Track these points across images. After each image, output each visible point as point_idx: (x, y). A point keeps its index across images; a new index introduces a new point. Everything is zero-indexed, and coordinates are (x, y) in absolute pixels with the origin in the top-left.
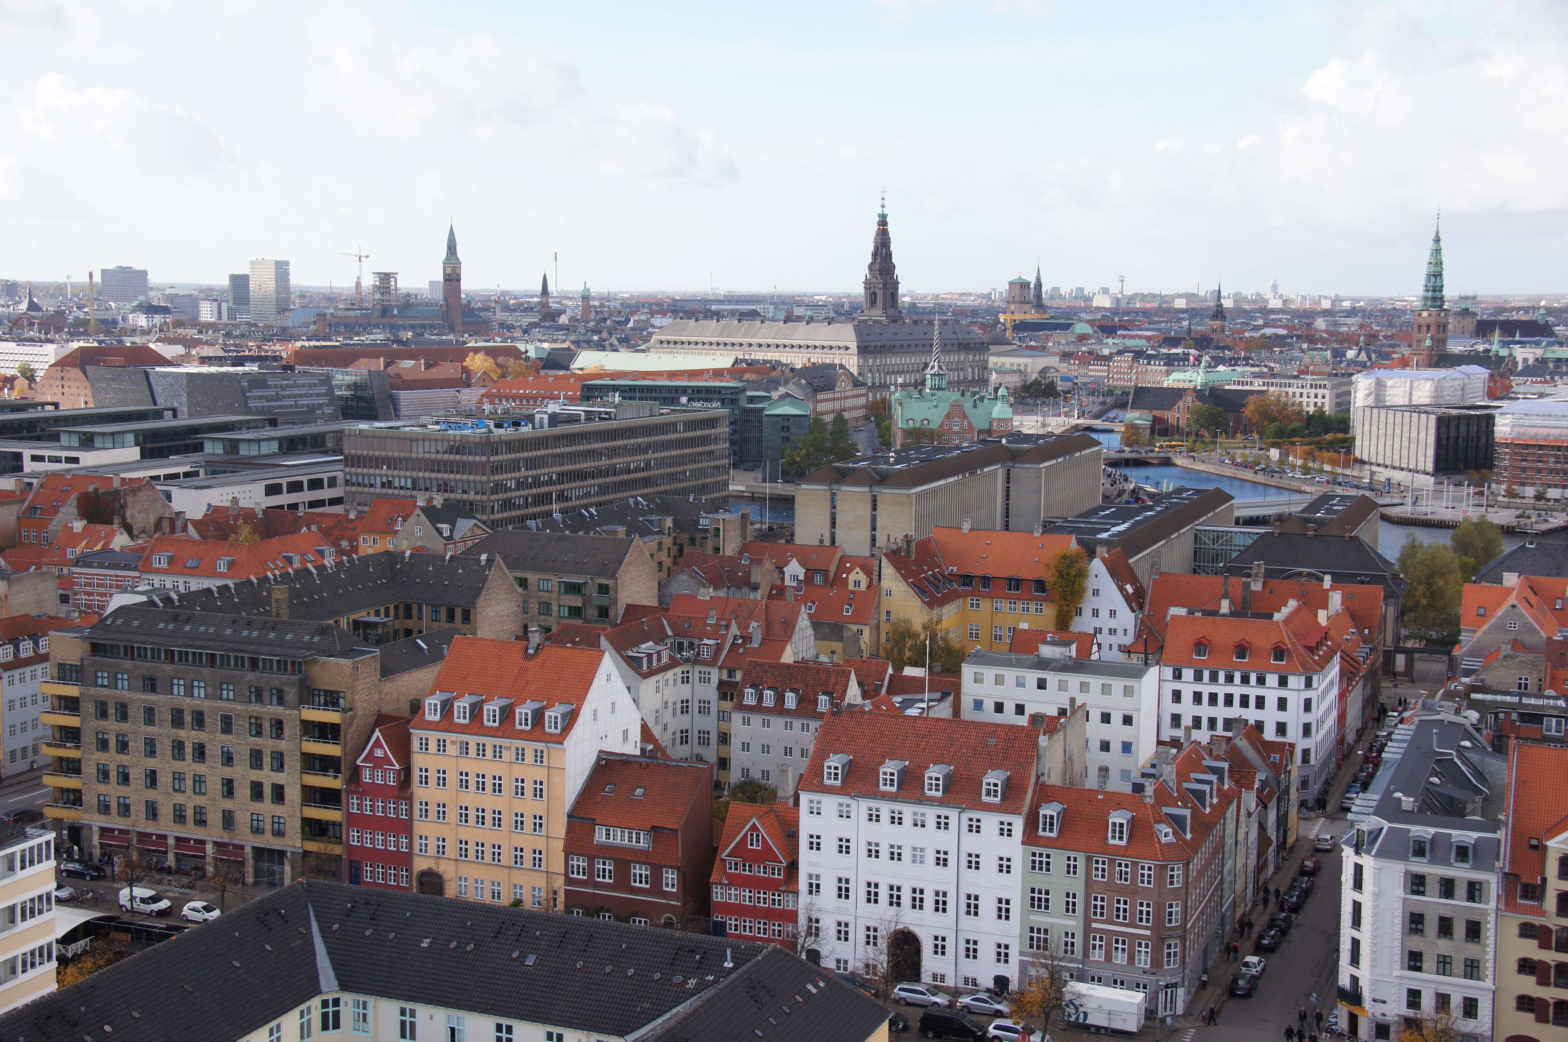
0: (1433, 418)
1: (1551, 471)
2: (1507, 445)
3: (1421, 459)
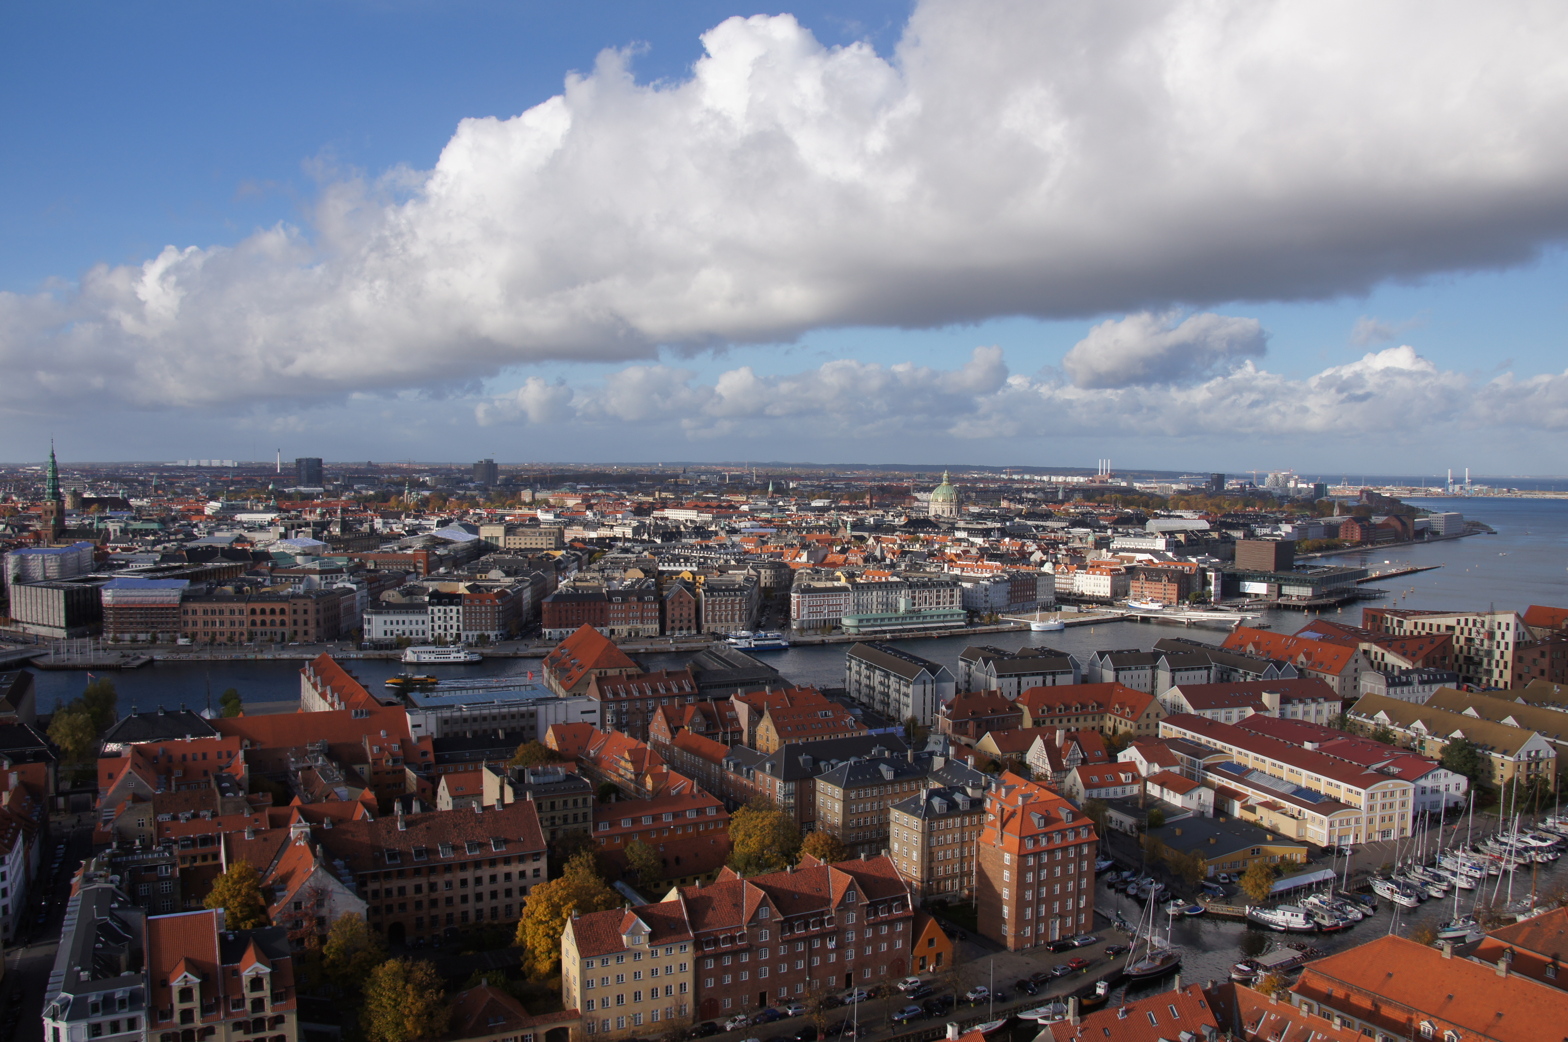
0: (62, 592)
1: (138, 623)
2: (111, 609)
3: (57, 619)
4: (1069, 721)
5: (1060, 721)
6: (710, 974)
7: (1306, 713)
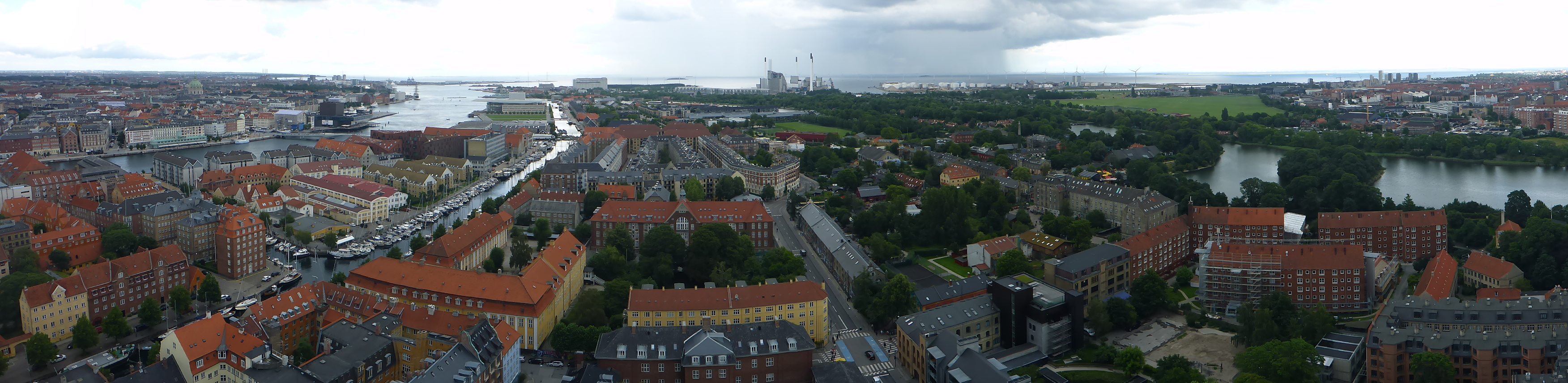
4: (253, 181)
5: (249, 181)
6: (96, 306)
7: (349, 172)
